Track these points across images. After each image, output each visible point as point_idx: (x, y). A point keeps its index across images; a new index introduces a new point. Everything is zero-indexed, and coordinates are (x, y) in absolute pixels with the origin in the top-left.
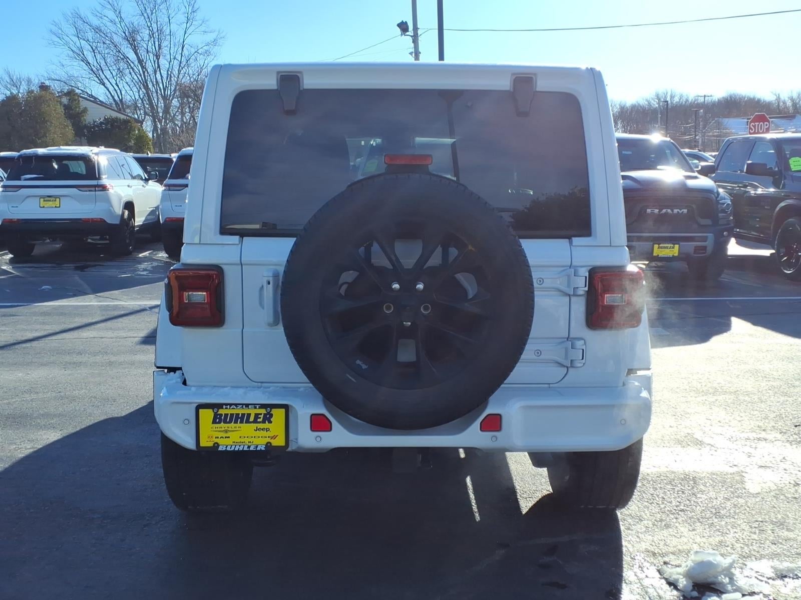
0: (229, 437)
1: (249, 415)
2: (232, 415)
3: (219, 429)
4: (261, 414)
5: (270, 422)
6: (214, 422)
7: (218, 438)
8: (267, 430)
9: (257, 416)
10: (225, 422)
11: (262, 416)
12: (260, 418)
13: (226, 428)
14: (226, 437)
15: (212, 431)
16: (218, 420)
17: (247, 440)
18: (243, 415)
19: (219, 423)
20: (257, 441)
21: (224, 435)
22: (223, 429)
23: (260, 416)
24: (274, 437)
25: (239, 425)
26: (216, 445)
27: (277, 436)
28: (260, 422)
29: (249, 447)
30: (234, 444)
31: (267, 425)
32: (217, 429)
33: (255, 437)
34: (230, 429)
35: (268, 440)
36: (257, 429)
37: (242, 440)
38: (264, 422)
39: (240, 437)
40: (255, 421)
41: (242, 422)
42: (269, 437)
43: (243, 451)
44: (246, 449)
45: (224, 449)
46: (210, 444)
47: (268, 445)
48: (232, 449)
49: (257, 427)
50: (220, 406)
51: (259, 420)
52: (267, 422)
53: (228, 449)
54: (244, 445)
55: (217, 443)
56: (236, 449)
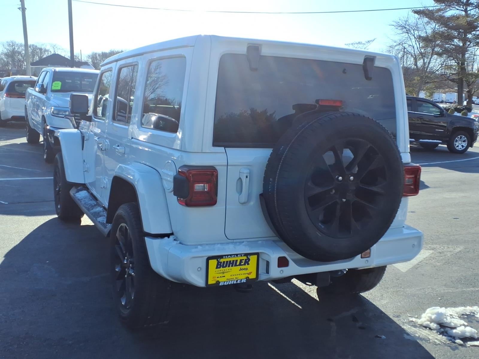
0: (224, 276)
1: (237, 261)
2: (227, 262)
3: (219, 272)
4: (243, 260)
5: (248, 264)
6: (217, 268)
7: (218, 277)
8: (246, 269)
9: (241, 261)
10: (223, 267)
11: (244, 261)
12: (243, 262)
13: (223, 271)
14: (223, 277)
15: (215, 273)
16: (219, 266)
17: (234, 277)
18: (233, 261)
19: (220, 268)
20: (240, 277)
21: (222, 275)
22: (222, 271)
23: (242, 261)
24: (250, 274)
25: (231, 268)
26: (218, 282)
27: (252, 272)
28: (242, 265)
29: (237, 281)
30: (228, 280)
31: (246, 266)
32: (218, 272)
33: (239, 275)
34: (225, 271)
35: (247, 275)
36: (241, 269)
37: (232, 277)
38: (245, 264)
39: (231, 276)
40: (240, 265)
41: (232, 266)
42: (247, 274)
43: (234, 284)
44: (235, 282)
45: (223, 284)
46: (214, 282)
47: (247, 278)
48: (227, 284)
49: (241, 268)
50: (221, 257)
51: (242, 264)
52: (246, 264)
53: (225, 284)
54: (234, 280)
55: (218, 281)
56: (230, 283)
